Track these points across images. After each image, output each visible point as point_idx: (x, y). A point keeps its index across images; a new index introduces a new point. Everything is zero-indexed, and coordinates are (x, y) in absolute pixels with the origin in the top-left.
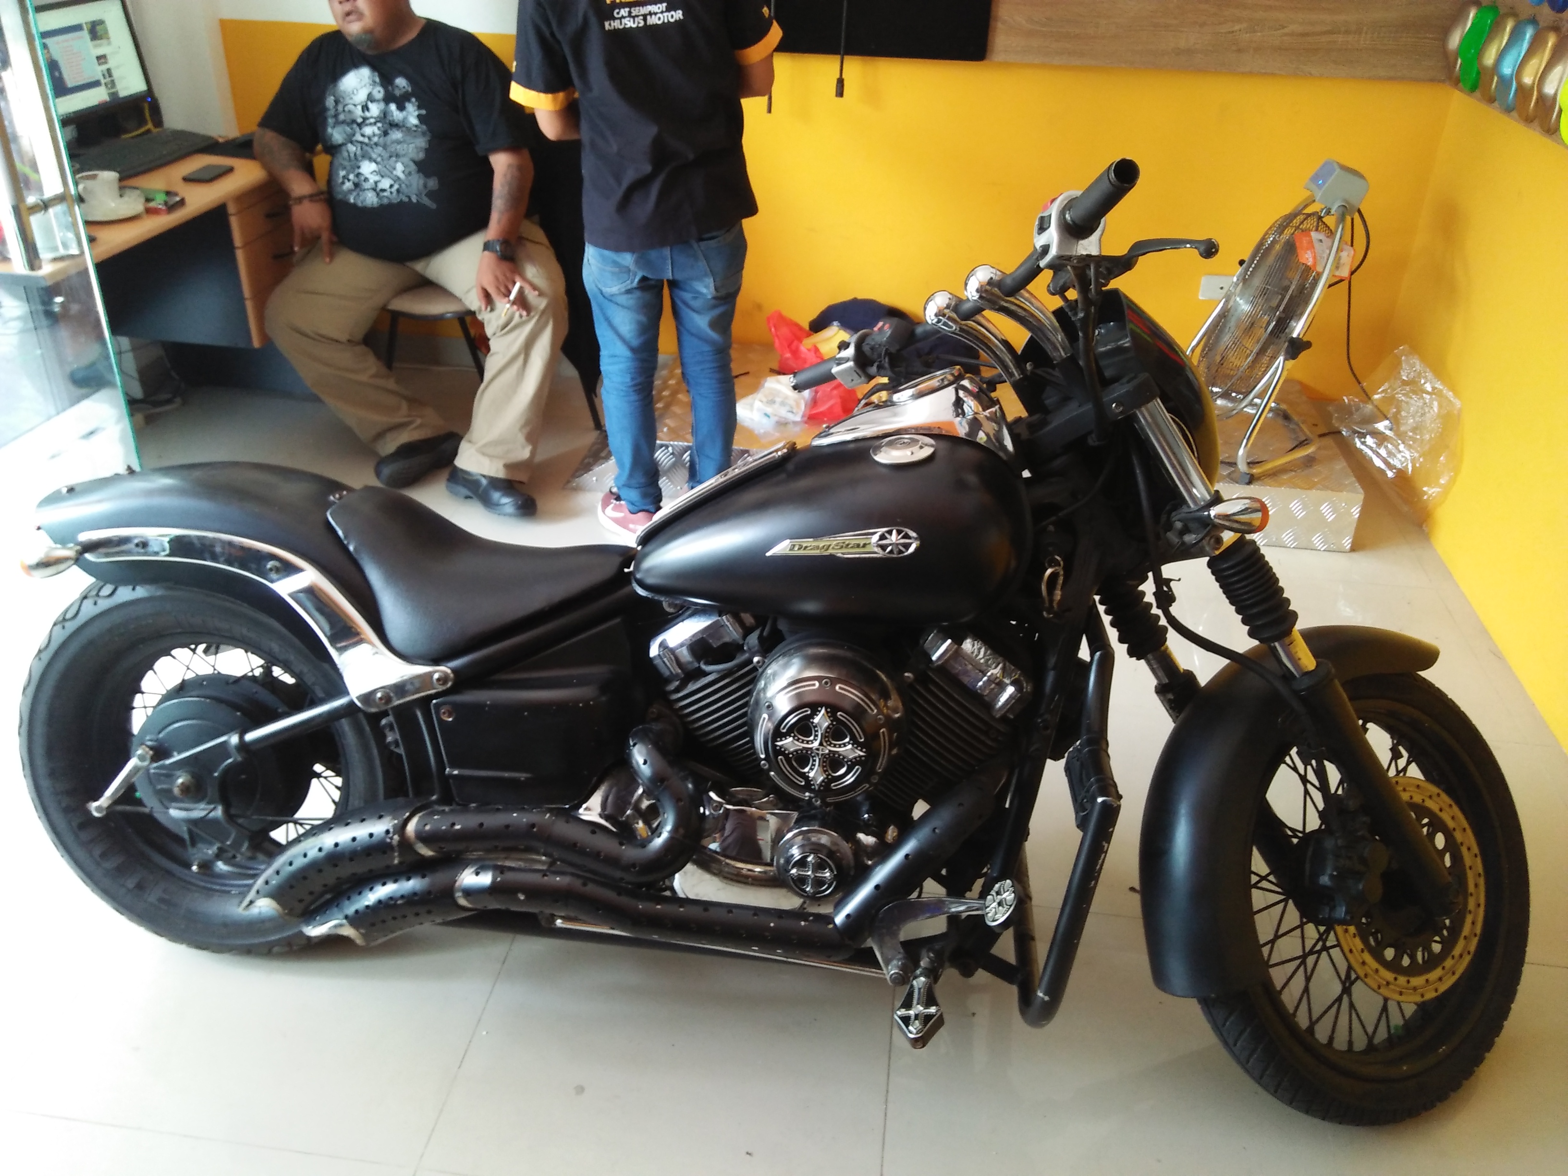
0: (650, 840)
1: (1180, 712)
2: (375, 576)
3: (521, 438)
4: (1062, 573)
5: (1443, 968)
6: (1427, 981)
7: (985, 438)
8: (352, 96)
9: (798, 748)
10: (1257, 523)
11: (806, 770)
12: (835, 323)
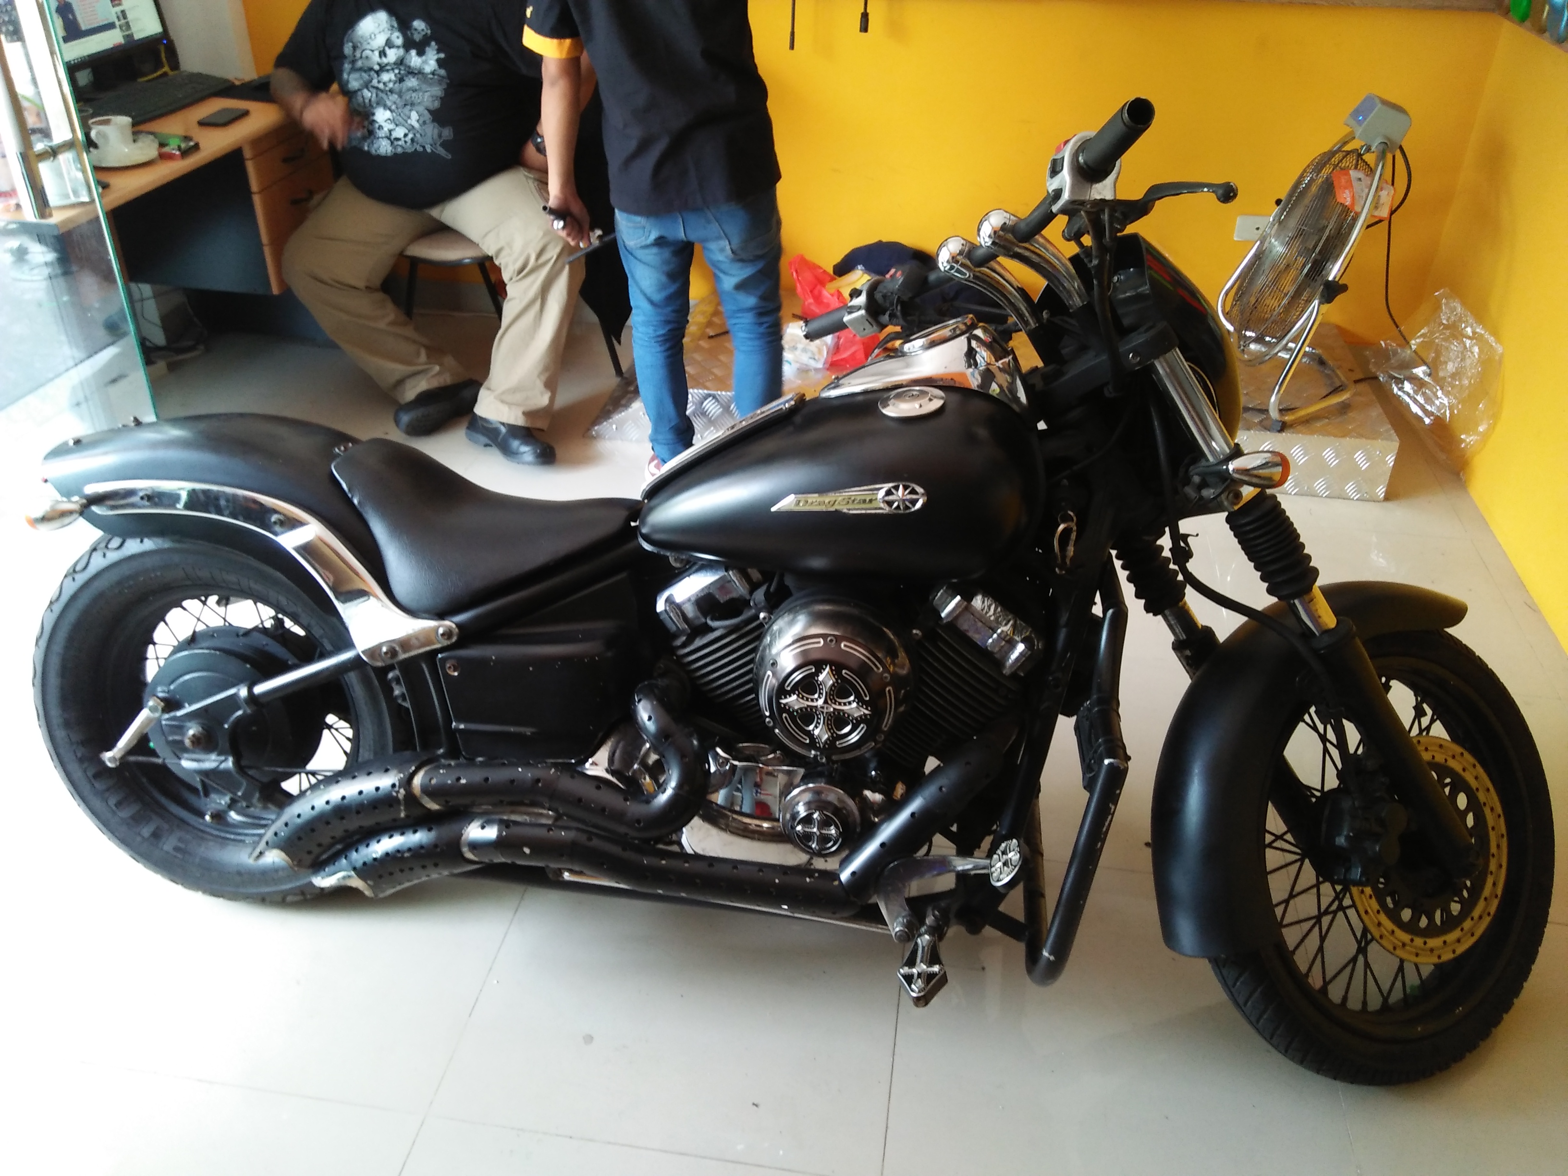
0: (655, 796)
1: (1197, 669)
2: (379, 530)
3: (539, 385)
4: (1075, 528)
5: (1462, 930)
6: (1445, 942)
7: (998, 390)
8: (370, 41)
9: (802, 706)
10: (1277, 478)
11: (811, 727)
12: (860, 267)
